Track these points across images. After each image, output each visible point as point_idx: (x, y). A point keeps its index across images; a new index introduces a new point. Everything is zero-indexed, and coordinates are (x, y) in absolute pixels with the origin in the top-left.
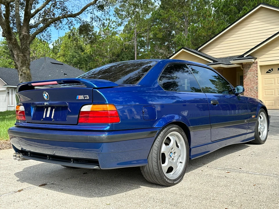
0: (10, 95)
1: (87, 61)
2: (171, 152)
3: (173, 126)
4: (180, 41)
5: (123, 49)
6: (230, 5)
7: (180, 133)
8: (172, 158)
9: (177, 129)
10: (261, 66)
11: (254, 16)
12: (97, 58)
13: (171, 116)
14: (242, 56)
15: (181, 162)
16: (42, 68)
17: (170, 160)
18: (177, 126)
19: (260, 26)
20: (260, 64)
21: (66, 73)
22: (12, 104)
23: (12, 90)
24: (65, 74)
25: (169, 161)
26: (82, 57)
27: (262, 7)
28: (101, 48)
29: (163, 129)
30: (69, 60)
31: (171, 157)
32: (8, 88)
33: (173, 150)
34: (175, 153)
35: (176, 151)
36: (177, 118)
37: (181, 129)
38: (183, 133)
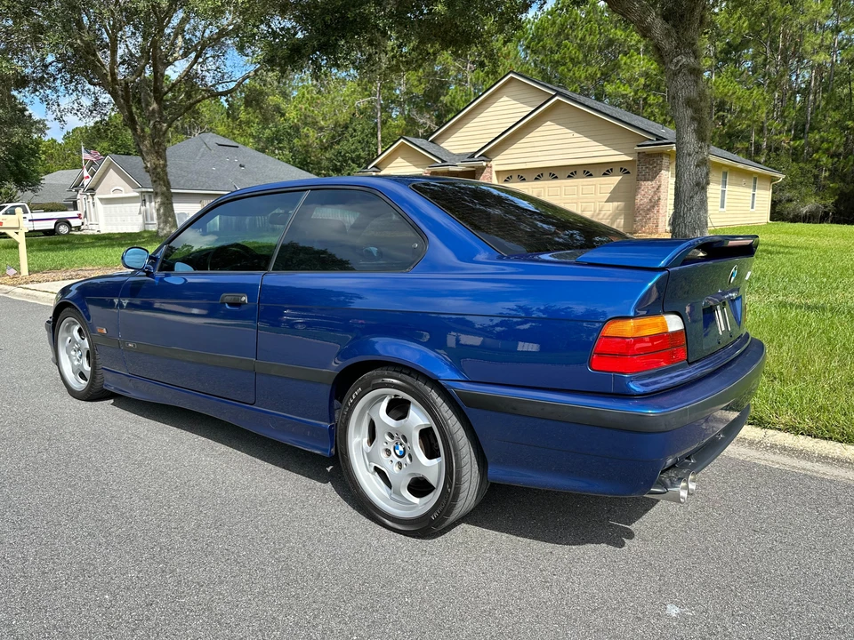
0: (148, 203)
1: (289, 134)
4: (454, 102)
5: (354, 114)
10: (497, 172)
11: (505, 90)
12: (305, 130)
14: (473, 155)
16: (200, 155)
19: (511, 107)
20: (495, 168)
21: (242, 164)
22: (152, 219)
23: (150, 196)
24: (241, 166)
26: (281, 127)
27: (512, 78)
28: (313, 111)
30: (256, 132)
32: (142, 192)
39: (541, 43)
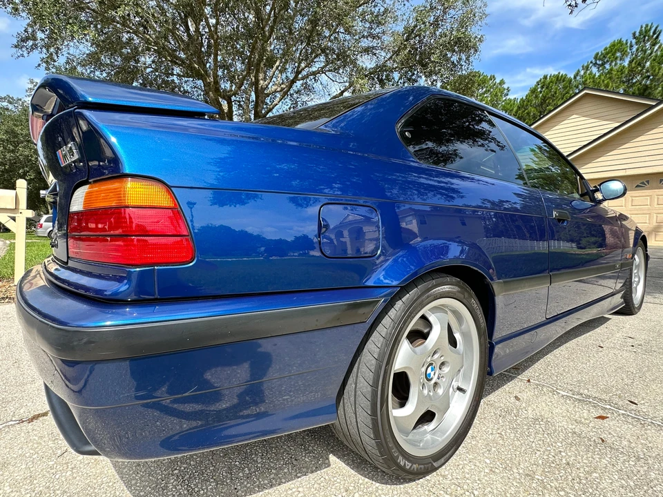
2: (431, 364)
3: (440, 280)
6: (527, 105)
7: (464, 301)
8: (433, 382)
9: (455, 289)
13: (436, 247)
15: (460, 389)
17: (426, 392)
18: (455, 279)
25: (420, 393)
27: (587, 94)
29: (404, 290)
31: (429, 380)
33: (436, 356)
34: (443, 364)
35: (448, 359)
36: (455, 252)
37: (469, 288)
38: (475, 303)
39: (526, 111)
